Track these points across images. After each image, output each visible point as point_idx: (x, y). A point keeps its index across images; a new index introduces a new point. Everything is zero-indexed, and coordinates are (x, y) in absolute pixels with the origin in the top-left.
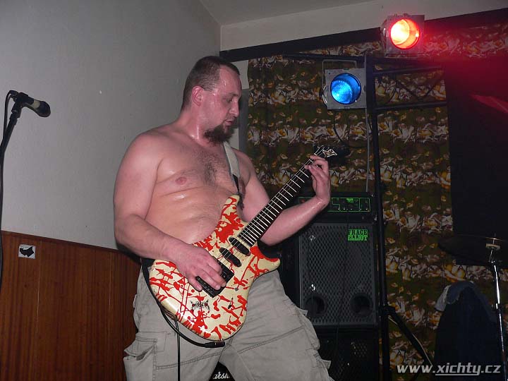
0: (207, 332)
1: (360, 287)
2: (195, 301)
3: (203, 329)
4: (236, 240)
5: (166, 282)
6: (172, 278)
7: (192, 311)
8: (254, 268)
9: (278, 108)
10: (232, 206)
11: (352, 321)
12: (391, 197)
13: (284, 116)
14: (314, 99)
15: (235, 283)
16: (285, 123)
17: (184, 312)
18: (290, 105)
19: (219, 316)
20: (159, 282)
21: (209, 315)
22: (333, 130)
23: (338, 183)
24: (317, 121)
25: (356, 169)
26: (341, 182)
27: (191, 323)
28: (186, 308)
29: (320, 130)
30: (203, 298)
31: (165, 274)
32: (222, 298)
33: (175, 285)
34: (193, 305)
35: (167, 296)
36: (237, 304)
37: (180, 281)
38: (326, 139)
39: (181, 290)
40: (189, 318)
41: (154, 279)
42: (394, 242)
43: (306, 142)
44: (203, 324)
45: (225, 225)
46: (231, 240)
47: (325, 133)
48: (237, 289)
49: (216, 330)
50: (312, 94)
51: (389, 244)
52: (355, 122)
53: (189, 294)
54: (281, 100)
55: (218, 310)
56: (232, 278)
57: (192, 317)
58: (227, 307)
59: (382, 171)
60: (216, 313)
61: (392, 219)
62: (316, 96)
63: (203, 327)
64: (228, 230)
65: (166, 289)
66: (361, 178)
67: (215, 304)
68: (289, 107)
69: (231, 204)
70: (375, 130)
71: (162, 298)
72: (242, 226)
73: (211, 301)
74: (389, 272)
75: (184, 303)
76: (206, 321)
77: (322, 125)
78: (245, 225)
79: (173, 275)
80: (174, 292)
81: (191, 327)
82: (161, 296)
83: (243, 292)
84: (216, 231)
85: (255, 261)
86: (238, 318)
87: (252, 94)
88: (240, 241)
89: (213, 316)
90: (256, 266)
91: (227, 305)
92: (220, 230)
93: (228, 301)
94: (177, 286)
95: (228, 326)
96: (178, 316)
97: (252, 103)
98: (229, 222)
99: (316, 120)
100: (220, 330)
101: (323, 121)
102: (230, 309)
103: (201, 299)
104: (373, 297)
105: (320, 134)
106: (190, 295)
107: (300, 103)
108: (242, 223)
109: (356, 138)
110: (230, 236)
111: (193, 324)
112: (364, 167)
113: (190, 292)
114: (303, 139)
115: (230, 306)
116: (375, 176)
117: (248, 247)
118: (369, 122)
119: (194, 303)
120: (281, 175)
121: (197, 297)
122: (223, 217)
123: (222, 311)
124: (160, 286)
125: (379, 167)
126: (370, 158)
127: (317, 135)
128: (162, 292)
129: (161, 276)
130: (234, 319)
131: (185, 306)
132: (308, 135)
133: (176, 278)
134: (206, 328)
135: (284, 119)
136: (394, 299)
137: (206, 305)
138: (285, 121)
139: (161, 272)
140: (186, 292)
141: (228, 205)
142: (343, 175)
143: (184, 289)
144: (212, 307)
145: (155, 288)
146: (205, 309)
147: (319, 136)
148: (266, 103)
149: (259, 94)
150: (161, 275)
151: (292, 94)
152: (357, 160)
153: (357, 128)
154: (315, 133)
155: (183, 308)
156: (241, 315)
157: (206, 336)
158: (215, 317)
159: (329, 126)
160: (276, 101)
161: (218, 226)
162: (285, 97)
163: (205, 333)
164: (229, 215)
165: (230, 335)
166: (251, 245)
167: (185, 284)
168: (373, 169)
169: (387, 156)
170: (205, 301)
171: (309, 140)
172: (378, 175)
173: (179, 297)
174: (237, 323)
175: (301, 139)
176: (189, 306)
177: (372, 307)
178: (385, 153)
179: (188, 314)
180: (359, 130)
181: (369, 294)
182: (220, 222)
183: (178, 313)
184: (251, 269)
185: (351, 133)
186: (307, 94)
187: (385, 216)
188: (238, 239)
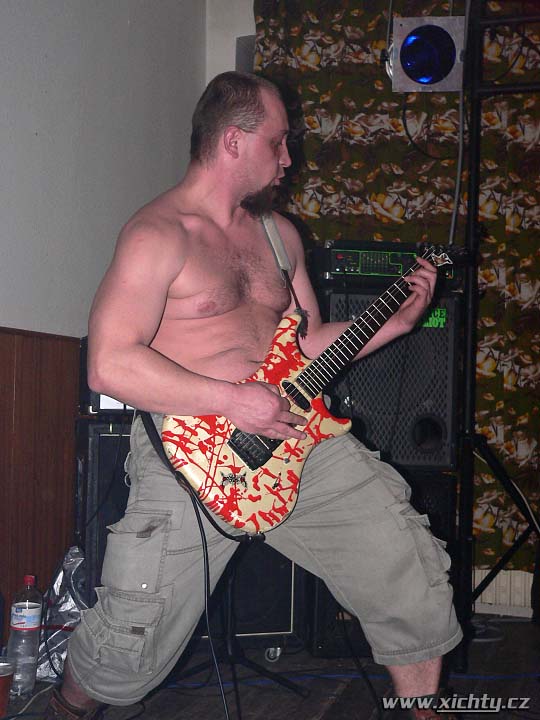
0: (241, 520)
1: (428, 404)
2: (228, 472)
3: (234, 515)
4: (293, 386)
5: (188, 441)
6: (196, 434)
7: (222, 488)
8: (314, 431)
9: (308, 75)
10: (290, 332)
11: (411, 459)
12: (494, 247)
13: (316, 91)
14: (371, 62)
15: (286, 451)
16: (316, 106)
17: (211, 487)
18: (328, 71)
19: (259, 498)
20: (176, 439)
21: (246, 495)
22: (401, 121)
23: (403, 218)
24: (375, 105)
25: (437, 194)
26: (409, 216)
27: (220, 504)
28: (213, 482)
29: (378, 120)
30: (238, 470)
31: (186, 428)
32: (266, 472)
33: (201, 445)
34: (225, 479)
35: (187, 460)
36: (286, 483)
37: (208, 441)
38: (388, 137)
39: (209, 454)
40: (217, 497)
41: (169, 433)
42: (493, 324)
43: (352, 142)
44: (236, 508)
45: (277, 361)
46: (286, 385)
47: (387, 126)
48: (288, 461)
49: (253, 518)
50: (368, 52)
51: (484, 326)
52: (442, 109)
53: (219, 462)
54: (311, 61)
55: (258, 489)
56: (282, 444)
57: (221, 495)
58: (271, 486)
59: (482, 199)
60: (255, 493)
61: (493, 285)
62: (375, 56)
63: (236, 512)
64: (283, 369)
65: (187, 451)
66: (445, 210)
67: (256, 480)
68: (326, 75)
69: (289, 328)
70: (475, 126)
71: (180, 463)
72: (302, 364)
73: (250, 474)
74: (481, 375)
75: (211, 474)
76: (241, 504)
77: (383, 112)
78: (307, 363)
79: (198, 430)
80: (198, 456)
81: (218, 511)
82: (178, 461)
83: (295, 466)
84: (265, 369)
85: (317, 421)
86: (285, 503)
87: (262, 47)
88: (299, 388)
89: (251, 497)
90: (317, 427)
91: (271, 482)
92: (271, 367)
93: (274, 477)
94: (202, 448)
95: (270, 514)
96: (202, 492)
97: (260, 65)
98: (284, 357)
99: (372, 100)
100: (259, 519)
101: (385, 104)
102: (276, 490)
103: (235, 470)
104: (449, 421)
105: (378, 128)
106: (221, 463)
107: (345, 70)
108: (303, 360)
109: (441, 139)
110: (283, 379)
111: (221, 506)
112: (451, 192)
113: (221, 458)
114: (348, 135)
115: (276, 485)
116: (468, 209)
117: (309, 399)
118: (465, 111)
119: (226, 475)
120: (306, 198)
121: (230, 467)
122: (276, 348)
123: (263, 491)
124: (178, 444)
125: (477, 192)
126: (461, 175)
127: (373, 129)
128: (180, 455)
129: (179, 431)
130: (279, 505)
131: (213, 479)
132: (358, 129)
133: (203, 435)
134: (240, 514)
135: (315, 97)
136: (486, 421)
137: (243, 480)
138: (317, 101)
139: (181, 423)
140: (215, 458)
141: (285, 330)
142: (414, 203)
143: (213, 454)
144: (250, 483)
145: (171, 448)
146: (240, 486)
147: (375, 133)
148: (285, 65)
149: (274, 48)
150: (180, 428)
151: (332, 51)
152: (439, 179)
153: (444, 121)
154: (371, 125)
155: (210, 482)
156: (290, 499)
157: (239, 525)
158: (254, 499)
159: (393, 113)
160: (304, 62)
161: (268, 361)
162: (321, 56)
163: (237, 521)
164: (284, 345)
165: (271, 528)
166: (313, 396)
167: (214, 446)
168: (466, 195)
169: (492, 173)
170: (241, 473)
171: (358, 137)
172: (474, 206)
173: (205, 465)
174: (282, 510)
175: (344, 135)
176: (219, 480)
177: (446, 438)
178: (490, 168)
179: (216, 491)
180: (448, 124)
181: (442, 415)
182: (271, 356)
183: (201, 489)
184: (311, 433)
185: (432, 128)
186: (360, 52)
187: (480, 279)
188: (296, 384)
